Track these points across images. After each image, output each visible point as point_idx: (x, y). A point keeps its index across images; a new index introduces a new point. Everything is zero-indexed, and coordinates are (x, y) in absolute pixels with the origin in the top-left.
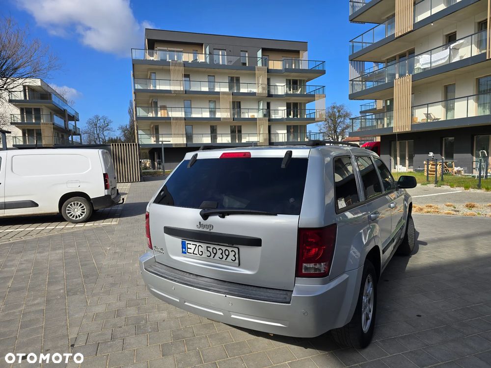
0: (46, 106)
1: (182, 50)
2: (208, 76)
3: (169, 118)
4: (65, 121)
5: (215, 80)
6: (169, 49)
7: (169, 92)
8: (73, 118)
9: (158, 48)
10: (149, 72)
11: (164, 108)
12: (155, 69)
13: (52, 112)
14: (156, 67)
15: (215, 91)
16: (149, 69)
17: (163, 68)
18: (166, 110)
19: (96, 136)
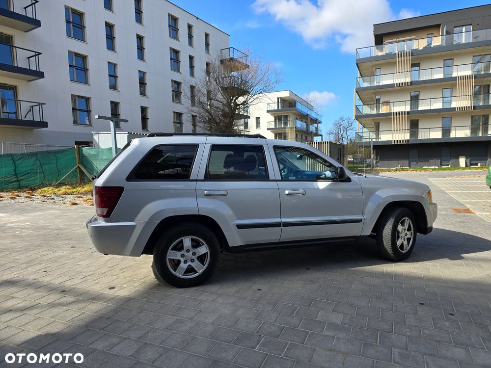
0: (293, 113)
1: (414, 37)
2: (444, 60)
3: (390, 114)
4: (307, 125)
5: (453, 64)
6: (398, 40)
7: (392, 86)
8: (315, 121)
9: (386, 41)
10: (374, 69)
11: (387, 103)
12: (380, 64)
13: (297, 117)
14: (381, 62)
15: (453, 76)
16: (374, 66)
17: (389, 62)
18: (389, 105)
19: (340, 137)
